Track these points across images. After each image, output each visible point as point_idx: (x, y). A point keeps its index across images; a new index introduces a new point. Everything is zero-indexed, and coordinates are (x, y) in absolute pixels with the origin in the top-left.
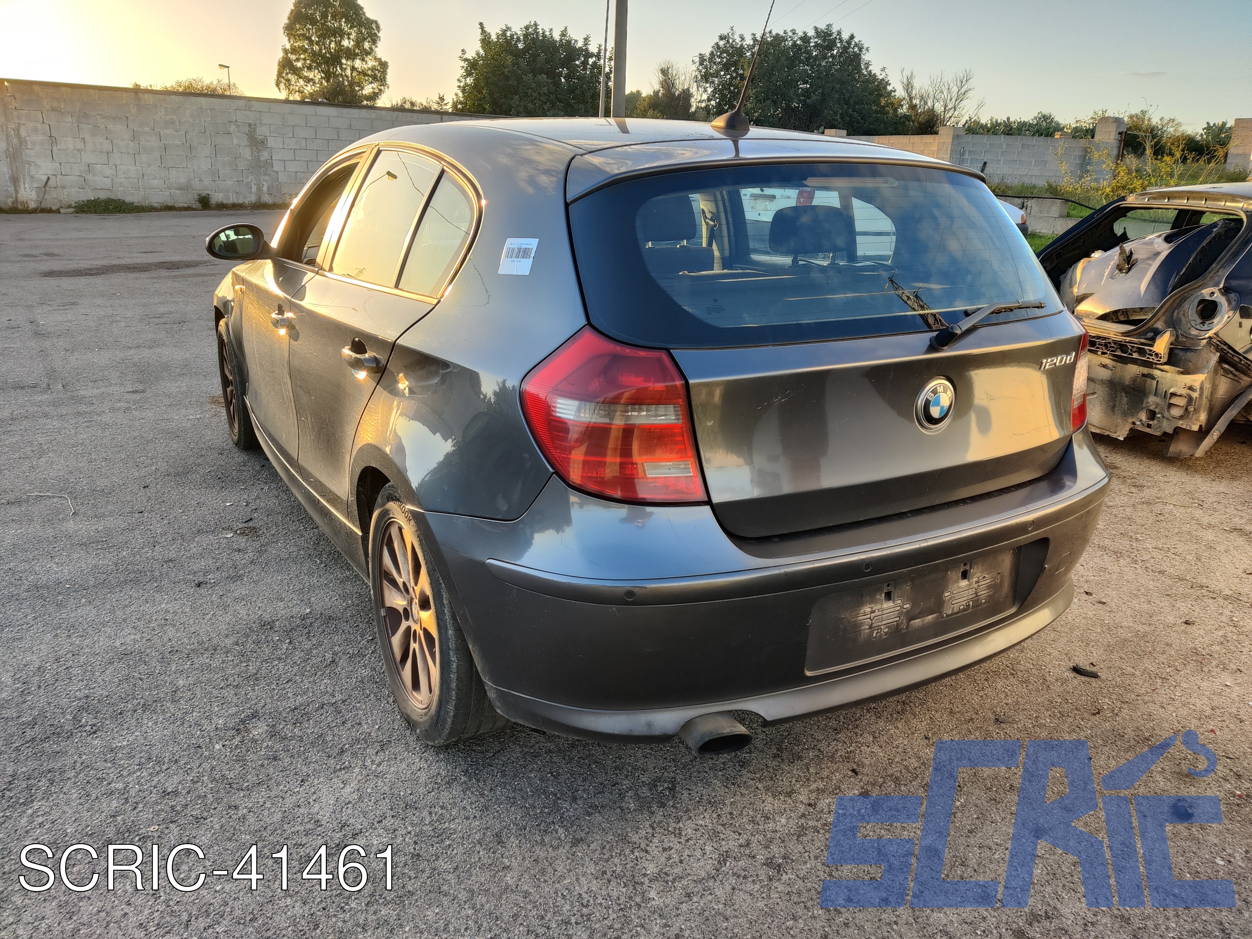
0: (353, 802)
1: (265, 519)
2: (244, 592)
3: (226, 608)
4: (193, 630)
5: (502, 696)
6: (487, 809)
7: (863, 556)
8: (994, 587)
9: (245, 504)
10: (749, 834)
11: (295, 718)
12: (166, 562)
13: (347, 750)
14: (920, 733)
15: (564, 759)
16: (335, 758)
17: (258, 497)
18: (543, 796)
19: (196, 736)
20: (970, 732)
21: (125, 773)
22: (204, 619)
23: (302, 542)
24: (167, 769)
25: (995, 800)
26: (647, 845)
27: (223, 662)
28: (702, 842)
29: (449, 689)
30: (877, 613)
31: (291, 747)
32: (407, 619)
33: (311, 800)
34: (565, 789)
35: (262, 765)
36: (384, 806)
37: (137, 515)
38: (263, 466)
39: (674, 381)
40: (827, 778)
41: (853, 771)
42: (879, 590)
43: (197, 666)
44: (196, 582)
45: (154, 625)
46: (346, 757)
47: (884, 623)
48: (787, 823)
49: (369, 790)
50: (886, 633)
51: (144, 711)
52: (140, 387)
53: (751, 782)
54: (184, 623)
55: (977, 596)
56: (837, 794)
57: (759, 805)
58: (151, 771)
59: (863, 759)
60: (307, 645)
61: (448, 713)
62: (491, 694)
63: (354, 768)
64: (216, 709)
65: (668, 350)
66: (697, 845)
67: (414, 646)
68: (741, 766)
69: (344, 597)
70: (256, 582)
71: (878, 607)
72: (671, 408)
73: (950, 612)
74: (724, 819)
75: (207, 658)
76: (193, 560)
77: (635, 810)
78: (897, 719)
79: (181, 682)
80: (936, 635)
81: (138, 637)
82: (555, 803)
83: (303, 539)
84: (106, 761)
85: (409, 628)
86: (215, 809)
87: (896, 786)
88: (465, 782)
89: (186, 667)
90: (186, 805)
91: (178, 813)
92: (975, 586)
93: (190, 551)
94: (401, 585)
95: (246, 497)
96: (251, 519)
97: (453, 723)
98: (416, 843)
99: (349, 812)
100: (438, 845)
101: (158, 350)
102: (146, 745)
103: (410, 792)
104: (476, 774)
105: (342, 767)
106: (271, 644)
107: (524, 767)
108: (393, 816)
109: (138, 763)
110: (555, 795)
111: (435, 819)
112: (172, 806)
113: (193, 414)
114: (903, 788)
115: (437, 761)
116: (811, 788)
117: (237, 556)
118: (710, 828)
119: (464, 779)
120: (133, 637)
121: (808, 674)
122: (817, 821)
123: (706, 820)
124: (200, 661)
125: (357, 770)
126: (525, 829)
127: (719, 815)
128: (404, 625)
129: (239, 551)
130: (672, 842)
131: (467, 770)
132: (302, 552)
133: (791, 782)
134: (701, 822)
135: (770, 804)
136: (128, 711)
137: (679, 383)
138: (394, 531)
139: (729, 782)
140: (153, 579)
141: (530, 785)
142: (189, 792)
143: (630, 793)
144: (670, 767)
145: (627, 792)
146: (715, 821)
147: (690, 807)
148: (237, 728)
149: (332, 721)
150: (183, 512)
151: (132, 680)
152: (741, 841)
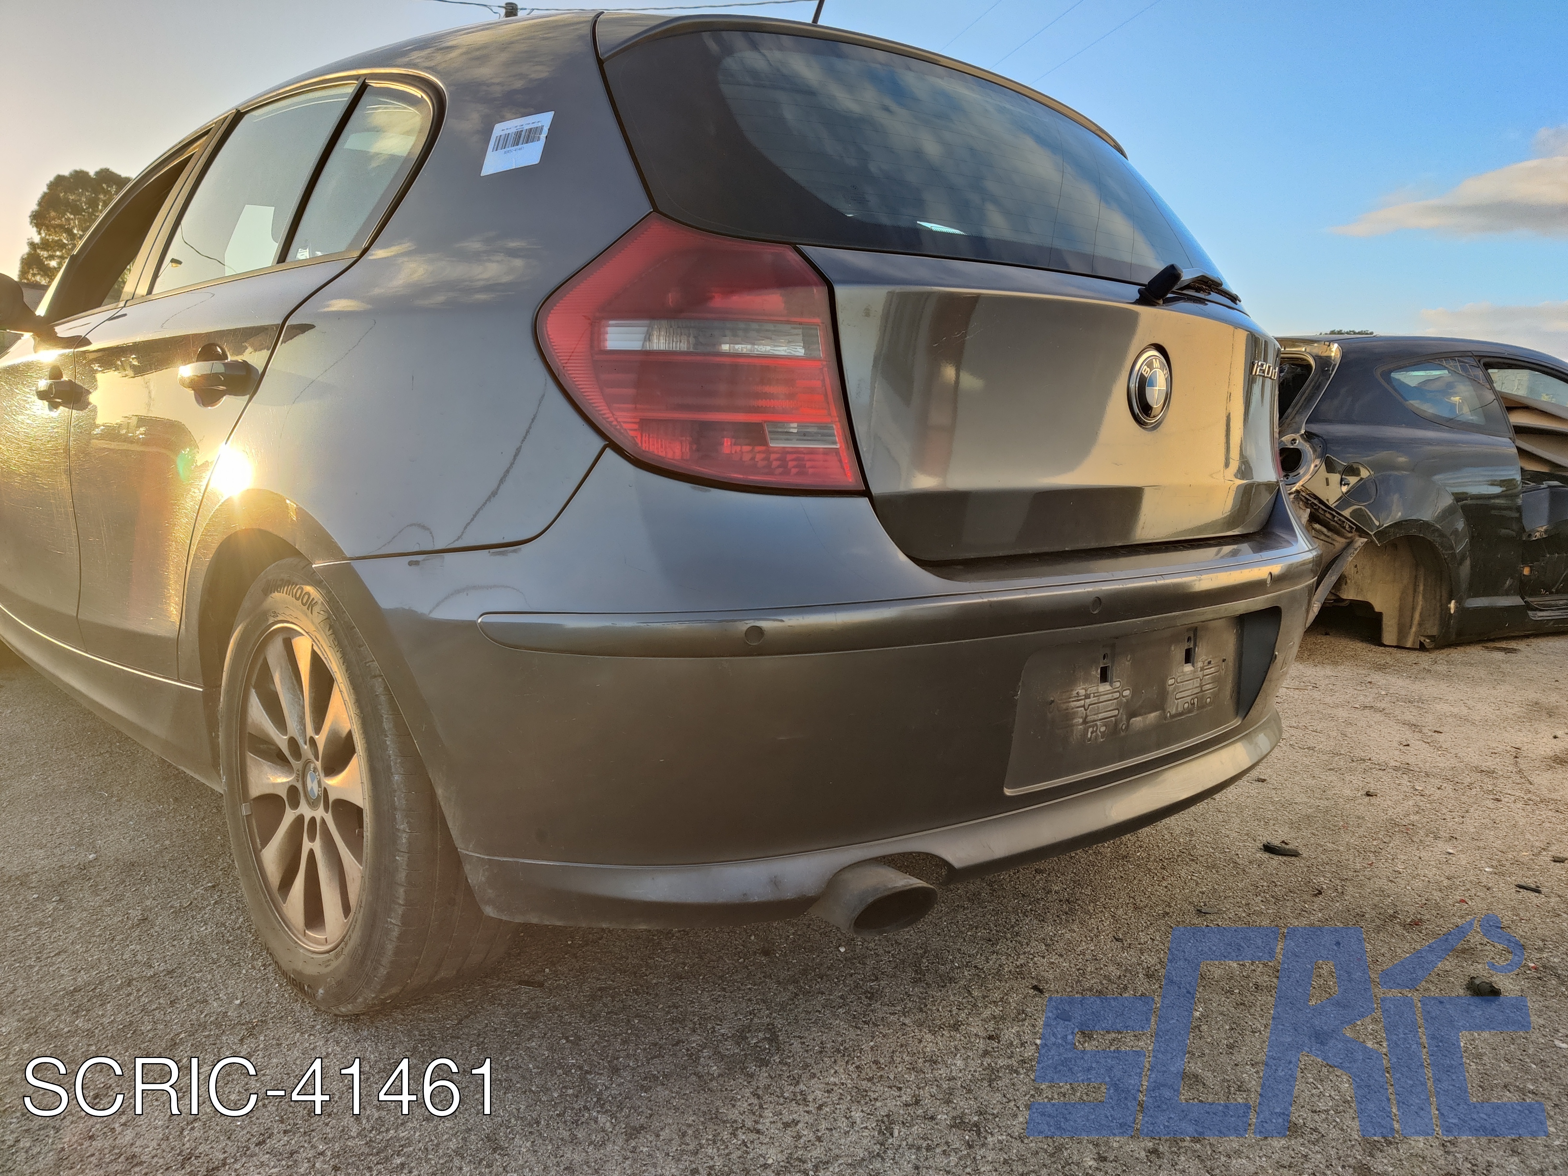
5: (501, 873)
7: (1089, 589)
8: (1218, 680)
10: (913, 1087)
14: (1107, 935)
20: (1171, 927)
23: (75, 773)
26: (756, 1122)
28: (843, 1107)
30: (1092, 699)
32: (295, 805)
36: (267, 1117)
40: (1001, 1001)
41: (1035, 988)
42: (1094, 664)
47: (1100, 716)
48: (966, 1066)
50: (1102, 735)
53: (893, 1018)
55: (1202, 691)
56: (1024, 1019)
57: (915, 1047)
60: (93, 902)
62: (475, 876)
65: (792, 245)
66: (837, 1112)
67: (312, 845)
71: (1093, 689)
73: (1174, 711)
74: (868, 1072)
77: (720, 1075)
78: (1067, 921)
82: (583, 1079)
83: (76, 769)
85: (301, 818)
92: (1200, 674)
94: (285, 748)
106: (24, 905)
110: (581, 1068)
111: (368, 1126)
116: (984, 1016)
118: (850, 1086)
121: (1008, 791)
122: (1009, 1058)
123: (840, 1075)
128: (289, 816)
130: (795, 1112)
132: (76, 785)
133: (950, 1012)
134: (832, 1079)
137: (818, 289)
138: (274, 653)
139: (857, 1020)
143: (706, 1053)
144: (759, 1010)
145: (701, 1051)
146: (854, 1076)
147: (807, 1060)
149: (150, 1001)
152: (904, 1098)
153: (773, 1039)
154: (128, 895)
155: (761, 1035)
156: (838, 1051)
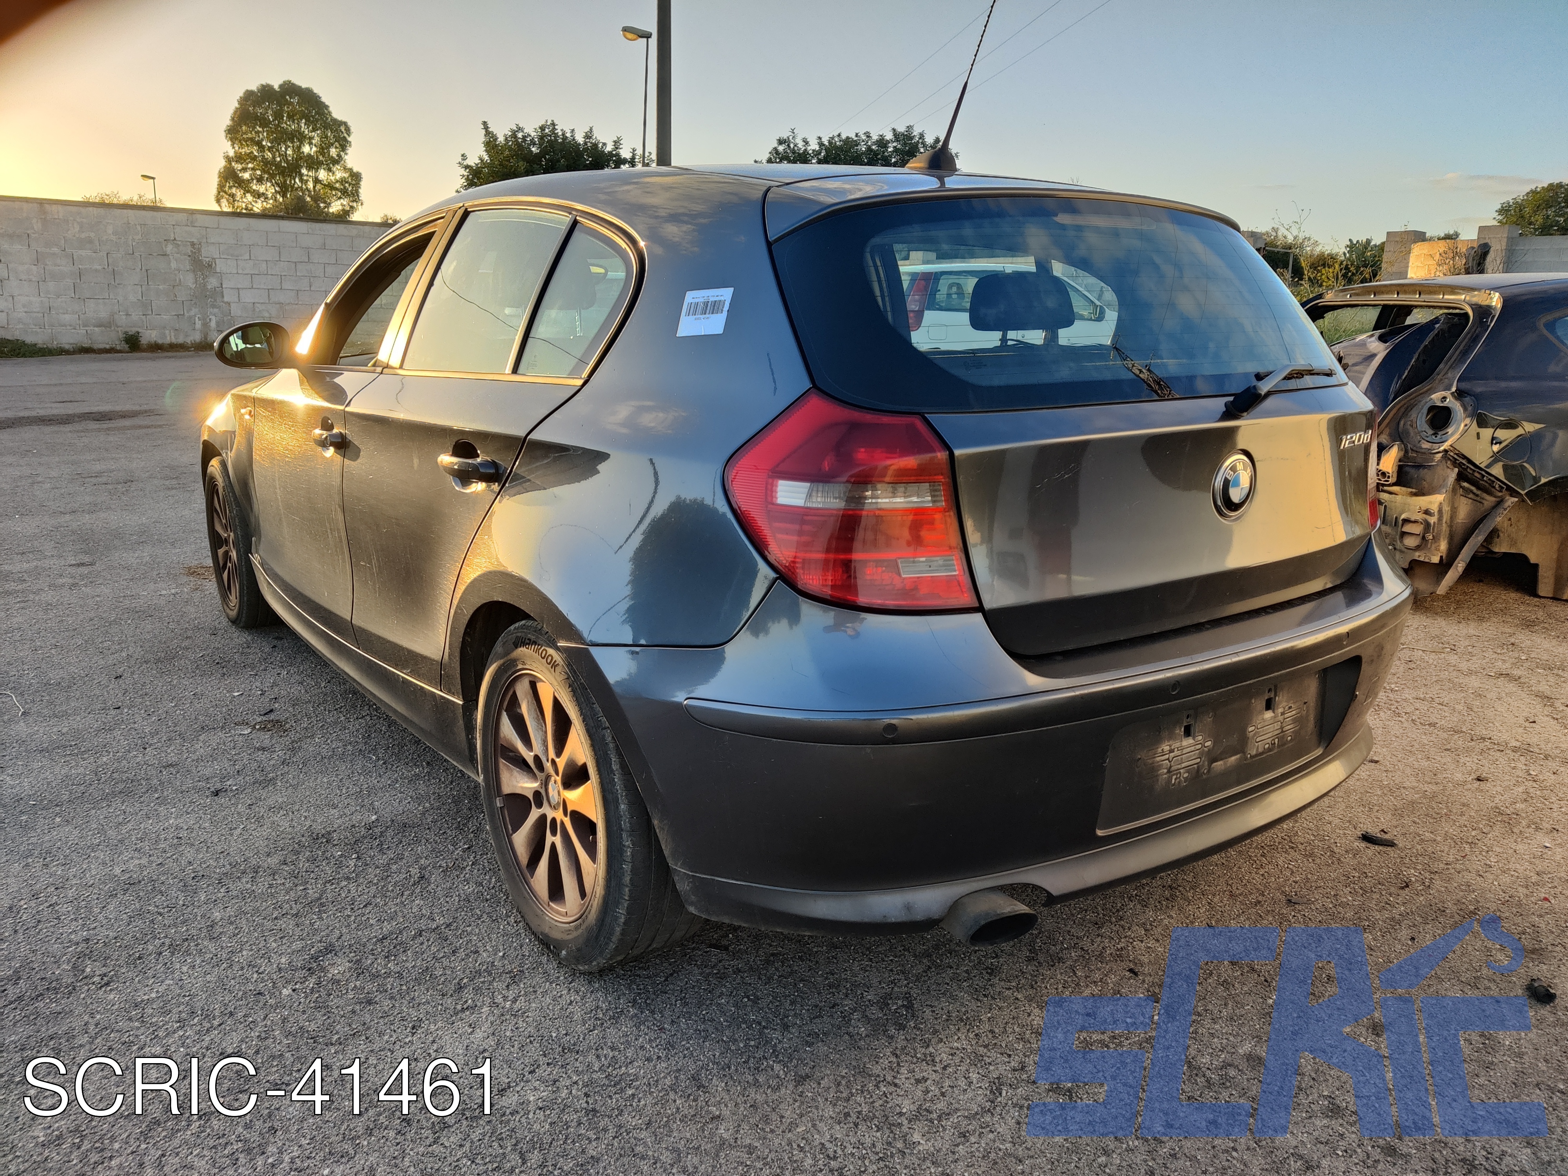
0: (490, 1049)
1: (291, 709)
2: (280, 800)
3: (259, 820)
4: (219, 849)
5: (701, 886)
6: (673, 1047)
7: (1169, 674)
8: (1299, 721)
9: (259, 692)
10: (1021, 1055)
11: (386, 950)
12: (165, 767)
13: (465, 986)
14: (1201, 922)
15: (759, 978)
16: (451, 996)
17: (275, 684)
18: (744, 1026)
19: (253, 980)
20: (1261, 916)
21: (161, 1034)
22: (232, 835)
23: (346, 736)
24: (220, 1025)
26: (895, 1077)
27: (271, 886)
28: (963, 1068)
29: (620, 886)
30: (1176, 753)
31: (388, 986)
32: (539, 805)
33: (431, 1051)
34: (771, 1016)
35: (353, 1012)
36: (534, 1051)
37: (113, 712)
38: (275, 647)
39: (934, 452)
40: (1101, 981)
41: (1131, 971)
42: (1178, 723)
43: (235, 893)
44: (212, 789)
45: (163, 846)
46: (468, 995)
47: (1183, 765)
49: (508, 1034)
50: (1186, 779)
51: (173, 954)
52: (87, 559)
53: (1008, 993)
54: (205, 841)
55: (1282, 732)
57: (1024, 1019)
58: (198, 1028)
59: (1139, 957)
60: (382, 860)
63: (481, 1007)
64: (274, 945)
65: (922, 415)
66: (959, 1072)
67: (553, 838)
68: (990, 974)
69: (419, 799)
70: (295, 787)
71: (1177, 744)
72: (926, 487)
73: (1254, 752)
74: (985, 1039)
75: (247, 882)
76: (202, 764)
77: (867, 1036)
78: (1167, 906)
79: (217, 915)
80: (1239, 783)
81: (144, 861)
82: (761, 1033)
83: (347, 731)
84: (130, 1019)
85: (543, 817)
88: (636, 1015)
89: (219, 895)
92: (1281, 718)
93: (195, 752)
94: (531, 762)
95: (259, 684)
96: (271, 711)
97: (623, 933)
100: (617, 1096)
101: (102, 515)
102: (184, 996)
103: (564, 1032)
104: (647, 1005)
105: (465, 1007)
106: (333, 861)
107: (710, 992)
108: (548, 1064)
109: (177, 1019)
110: (760, 1024)
111: (606, 1063)
113: (167, 589)
114: (1198, 988)
115: (592, 992)
116: (1085, 994)
117: (261, 756)
118: (969, 1051)
119: (632, 1011)
120: (137, 862)
121: (1100, 833)
123: (962, 1041)
124: (236, 887)
125: (485, 1009)
126: (729, 1068)
127: (976, 1035)
128: (535, 814)
129: (263, 749)
130: (927, 1071)
131: (635, 1001)
132: (349, 747)
133: (1057, 989)
134: (956, 1044)
135: (1037, 1018)
136: (150, 955)
137: (941, 455)
138: (522, 689)
139: (980, 993)
140: (151, 789)
141: (723, 1013)
142: (257, 1052)
143: (856, 1016)
144: (899, 980)
145: (852, 1014)
146: (973, 1043)
147: (937, 1027)
148: (308, 966)
149: (438, 950)
150: (175, 706)
151: (148, 916)
152: (1013, 1064)
153: (909, 1007)
154: (406, 854)
155: (900, 1002)
156: (962, 1020)
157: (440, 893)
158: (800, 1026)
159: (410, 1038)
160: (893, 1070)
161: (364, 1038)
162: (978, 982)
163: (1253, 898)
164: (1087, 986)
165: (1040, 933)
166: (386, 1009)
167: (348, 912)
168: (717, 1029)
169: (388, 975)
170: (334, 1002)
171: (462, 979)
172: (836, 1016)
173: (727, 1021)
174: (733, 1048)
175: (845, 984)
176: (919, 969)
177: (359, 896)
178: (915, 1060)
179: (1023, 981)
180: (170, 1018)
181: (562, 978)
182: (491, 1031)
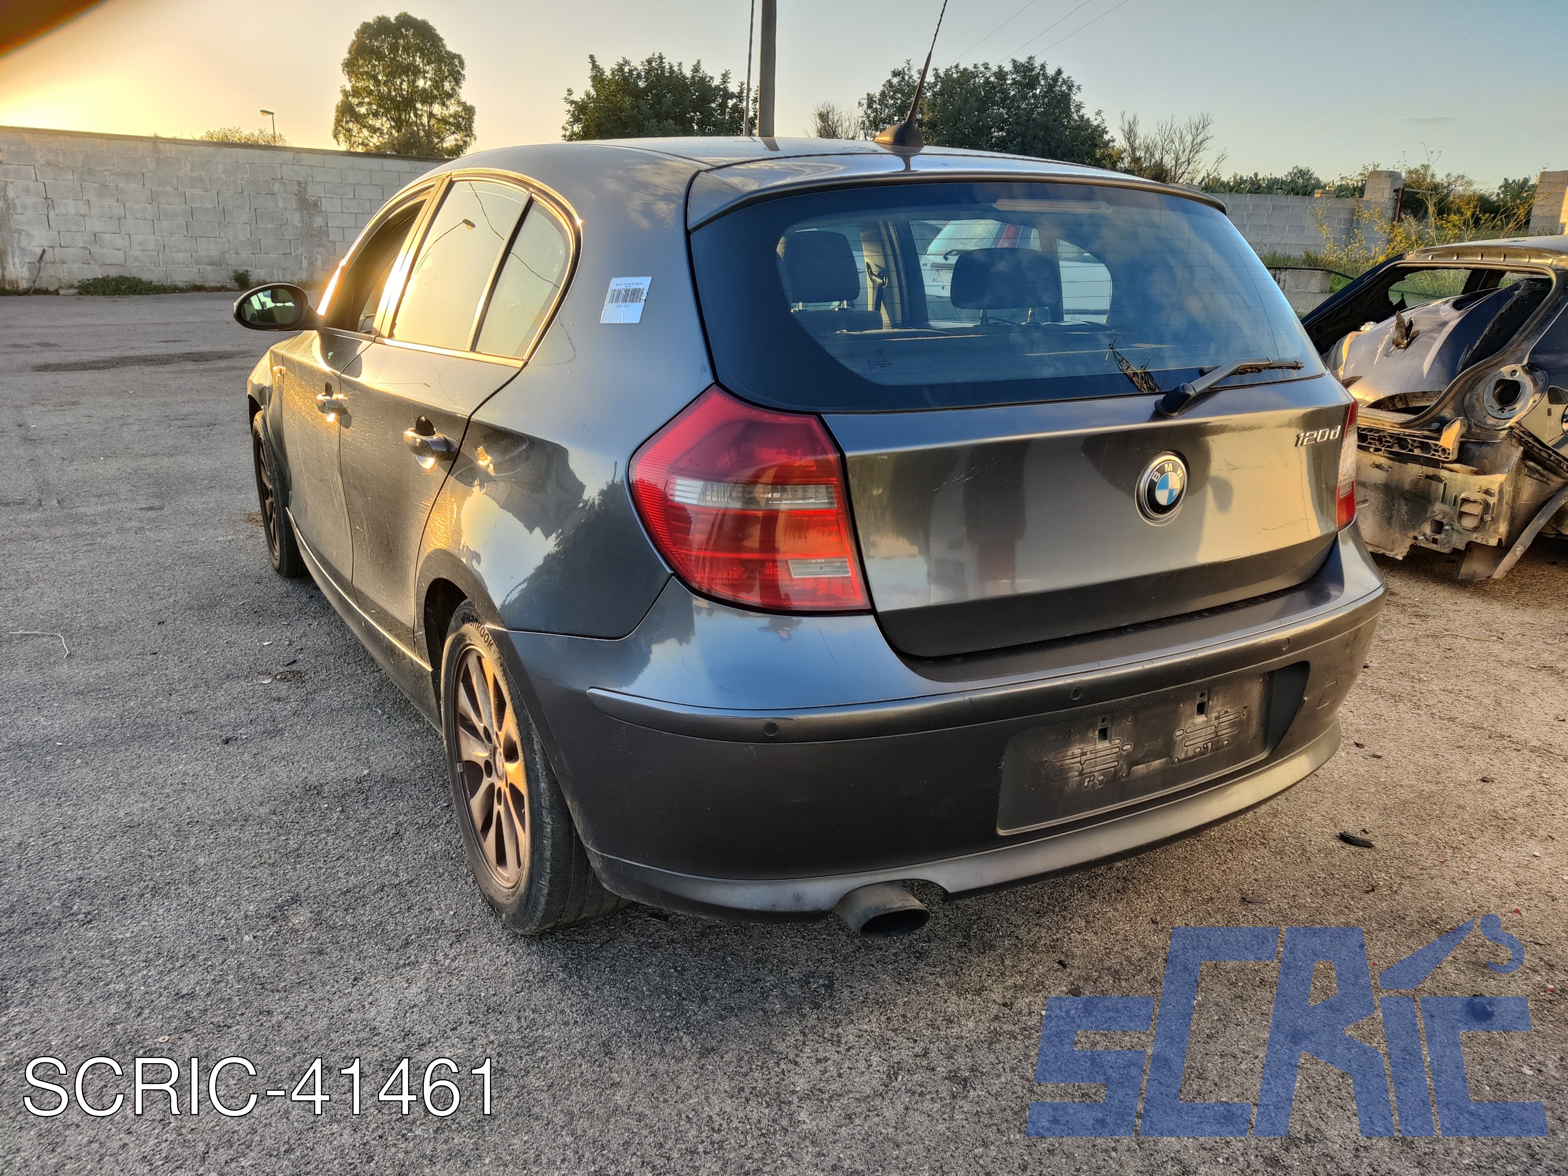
0: (420, 1005)
1: (313, 661)
2: (284, 751)
3: (260, 769)
4: (218, 796)
5: (609, 865)
6: (592, 1013)
7: (1070, 680)
8: (1239, 725)
9: (287, 643)
10: (927, 1041)
11: (347, 903)
12: (185, 714)
13: (412, 942)
14: (1146, 917)
15: (691, 950)
16: (397, 951)
17: (304, 635)
18: (664, 996)
19: (220, 926)
20: (1209, 914)
21: (127, 972)
22: (232, 783)
23: (359, 689)
24: (181, 967)
25: (1241, 997)
26: (797, 1056)
27: (257, 835)
28: (866, 1051)
29: (542, 859)
30: (1089, 756)
31: (342, 938)
32: (489, 774)
33: (366, 1003)
34: (692, 988)
35: (304, 961)
36: (460, 1010)
37: (149, 658)
38: (312, 597)
39: (826, 453)
40: (1027, 972)
41: (1061, 963)
42: (1092, 726)
43: (222, 840)
44: (224, 737)
45: (168, 790)
46: (412, 951)
47: (1097, 768)
48: (976, 1028)
49: (441, 991)
50: (1101, 782)
51: (154, 896)
52: (157, 503)
53: (931, 978)
54: (207, 788)
55: (1217, 736)
56: (1040, 991)
57: (939, 1005)
58: (161, 969)
59: (1073, 949)
60: (364, 814)
61: (540, 890)
62: (596, 864)
63: (422, 963)
64: (246, 892)
65: (818, 415)
66: (861, 1055)
67: (498, 808)
68: (918, 958)
69: (412, 755)
70: (299, 738)
71: (1091, 747)
72: (822, 489)
73: (1183, 756)
74: (895, 1023)
75: (236, 830)
76: (220, 712)
77: (781, 1013)
78: (1116, 899)
79: (202, 860)
80: (1164, 786)
81: (147, 805)
82: (679, 1004)
83: (361, 684)
84: (103, 956)
85: (492, 786)
86: (242, 1014)
87: (1115, 981)
88: (564, 979)
89: (208, 841)
90: (206, 1010)
91: (194, 1020)
92: (1215, 723)
93: (216, 700)
94: (481, 732)
95: (289, 634)
96: (295, 662)
97: (548, 902)
98: (499, 1055)
99: (415, 1017)
100: (528, 1057)
101: (181, 459)
102: (156, 937)
103: (493, 993)
104: (578, 970)
105: (407, 962)
106: (318, 813)
107: (640, 961)
108: (471, 1022)
109: (144, 959)
110: (680, 995)
111: (525, 1025)
112: (187, 1012)
113: (224, 535)
114: (1123, 984)
115: (528, 954)
116: (1007, 984)
117: (276, 706)
118: (877, 1034)
119: (562, 975)
120: (141, 805)
121: (1001, 832)
122: (1014, 1024)
123: (872, 1024)
124: (225, 834)
125: (425, 966)
126: (640, 1036)
127: (888, 1018)
128: (486, 782)
129: (279, 700)
130: (829, 1051)
131: (566, 966)
132: (359, 701)
133: (980, 977)
134: (865, 1026)
135: (954, 1004)
136: (133, 896)
137: (833, 456)
138: (472, 662)
139: (902, 977)
140: (169, 734)
141: (647, 982)
142: (208, 995)
143: (775, 992)
144: (826, 959)
145: (772, 990)
146: (883, 1026)
147: (851, 1008)
148: (272, 915)
149: (395, 906)
150: (208, 653)
151: (139, 858)
152: (916, 1050)
153: (829, 987)
154: (388, 809)
155: (821, 982)
156: (877, 1003)
157: (410, 849)
158: (718, 1000)
159: (350, 990)
160: (797, 1048)
161: (308, 986)
162: (904, 965)
163: (1206, 895)
164: (1012, 976)
165: (978, 919)
166: (334, 960)
167: (320, 864)
168: (638, 998)
169: (343, 927)
170: (289, 950)
171: (410, 935)
172: (755, 991)
173: (650, 991)
174: (649, 1017)
175: (772, 960)
176: (850, 949)
177: (334, 849)
178: (821, 1039)
179: (949, 967)
180: (139, 957)
181: (504, 939)
182: (425, 987)
